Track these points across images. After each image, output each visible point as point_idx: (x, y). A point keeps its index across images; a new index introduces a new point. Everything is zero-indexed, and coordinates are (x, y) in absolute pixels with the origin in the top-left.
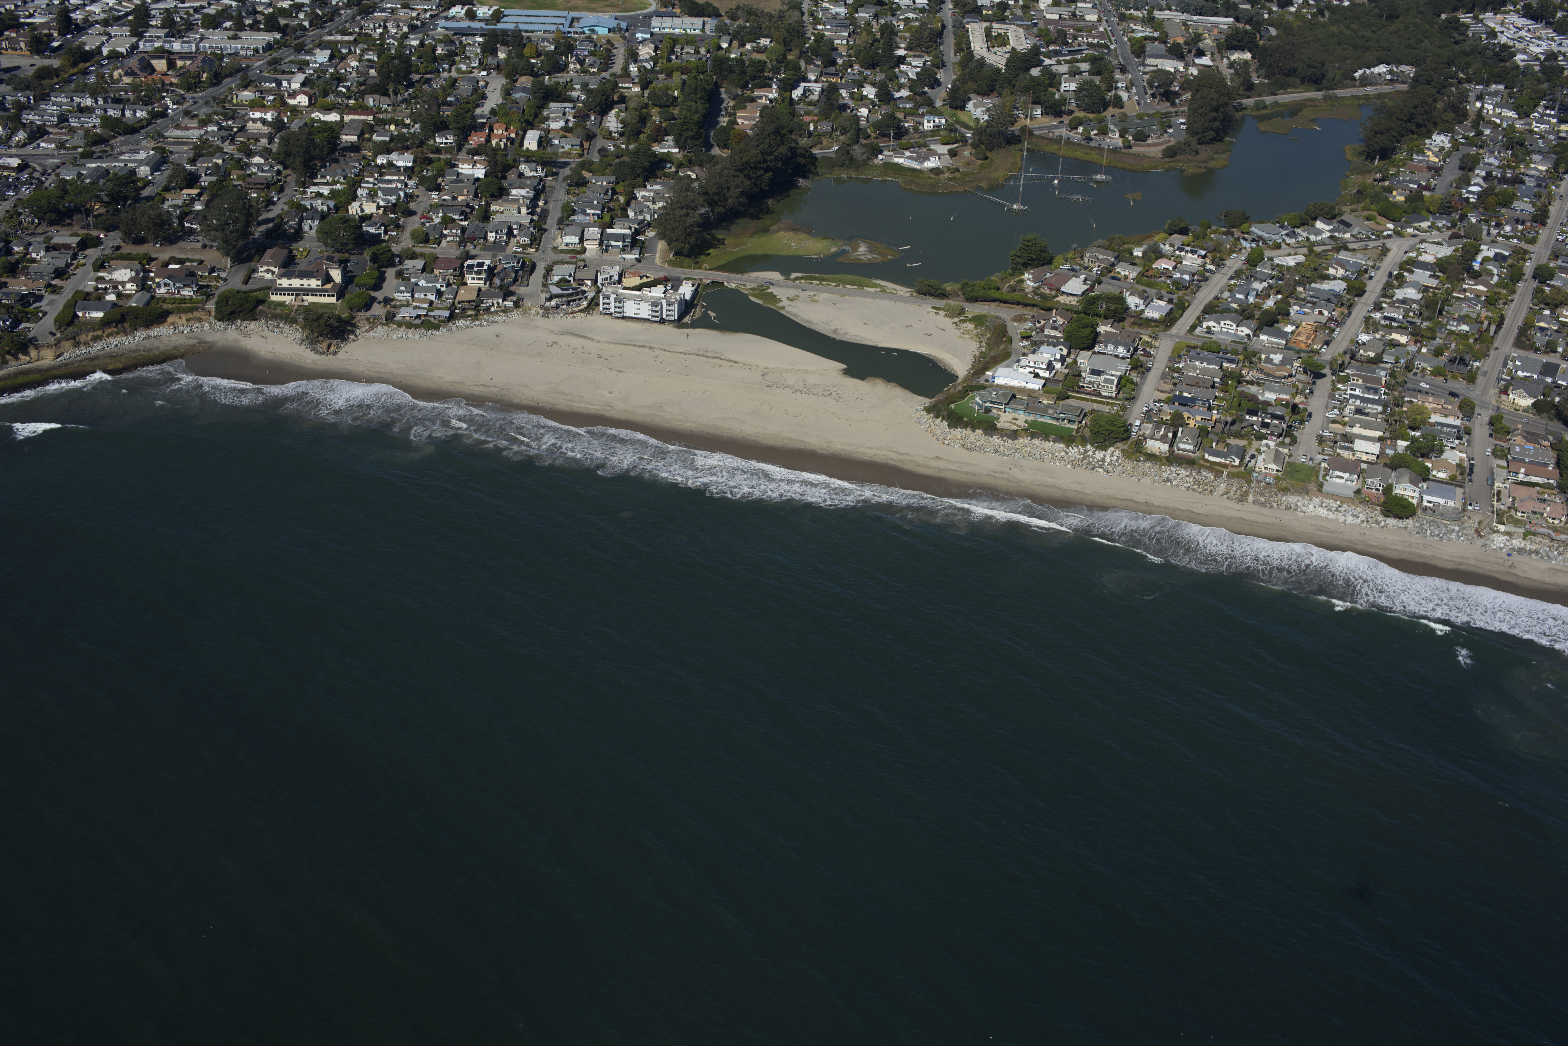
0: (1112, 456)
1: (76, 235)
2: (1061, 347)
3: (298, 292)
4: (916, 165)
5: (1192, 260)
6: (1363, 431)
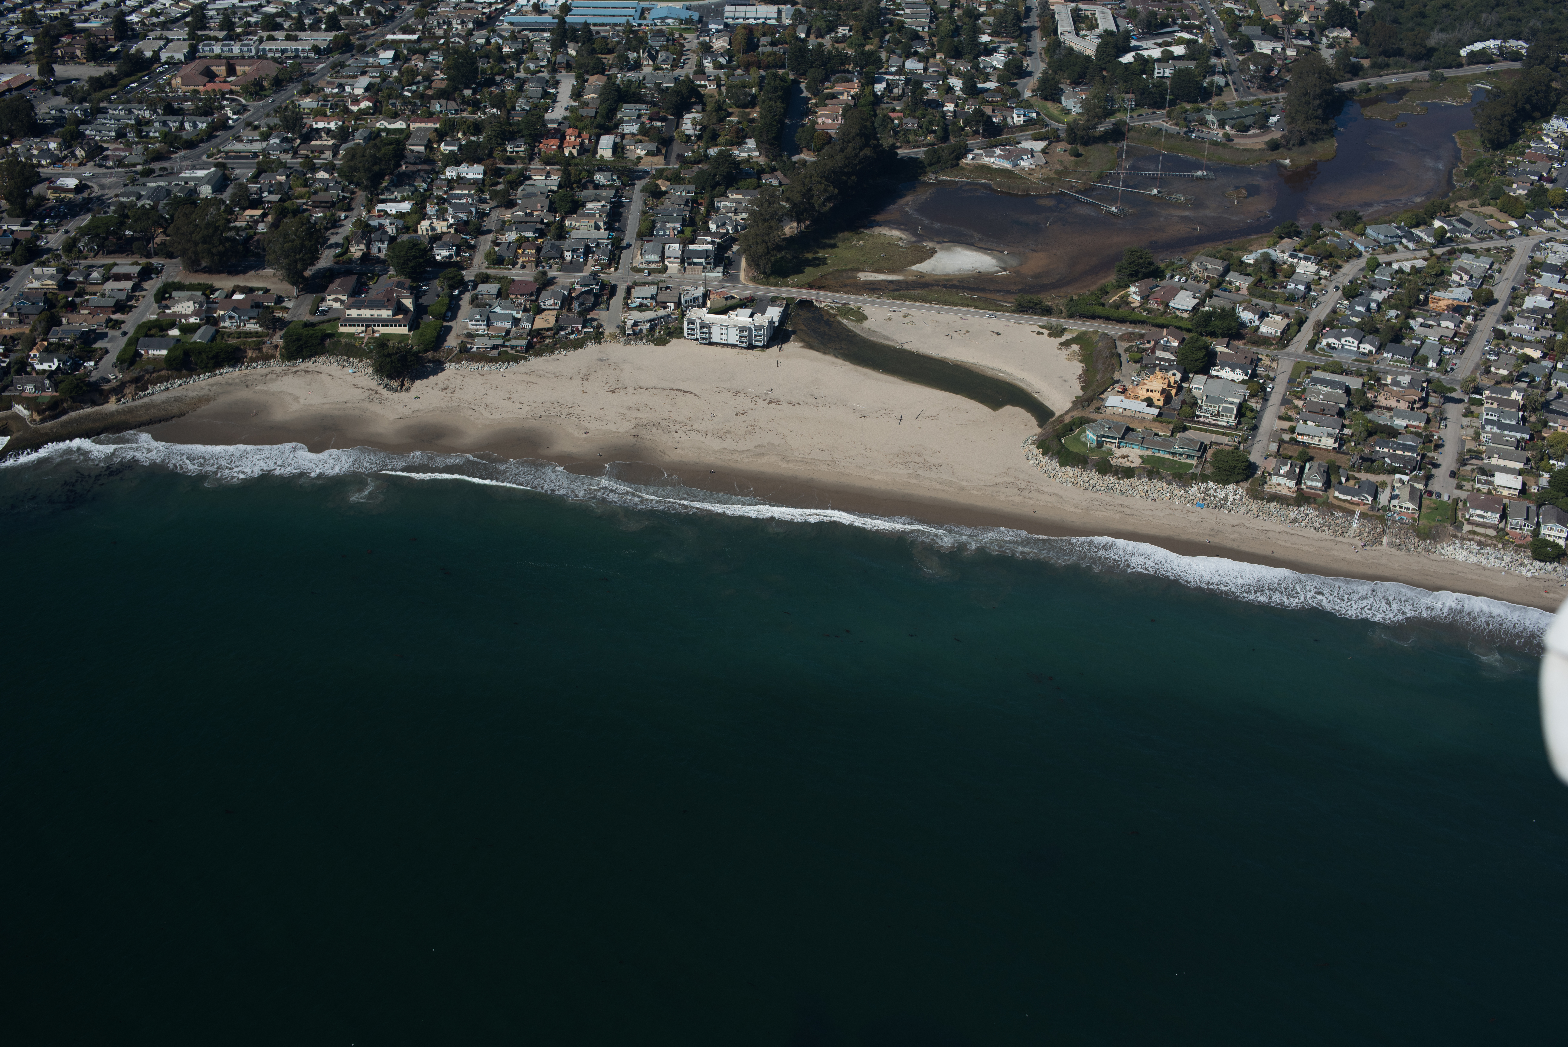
0: (1235, 494)
1: (137, 264)
2: (1175, 371)
3: (369, 323)
4: (1008, 165)
5: (1306, 268)
6: (1502, 463)
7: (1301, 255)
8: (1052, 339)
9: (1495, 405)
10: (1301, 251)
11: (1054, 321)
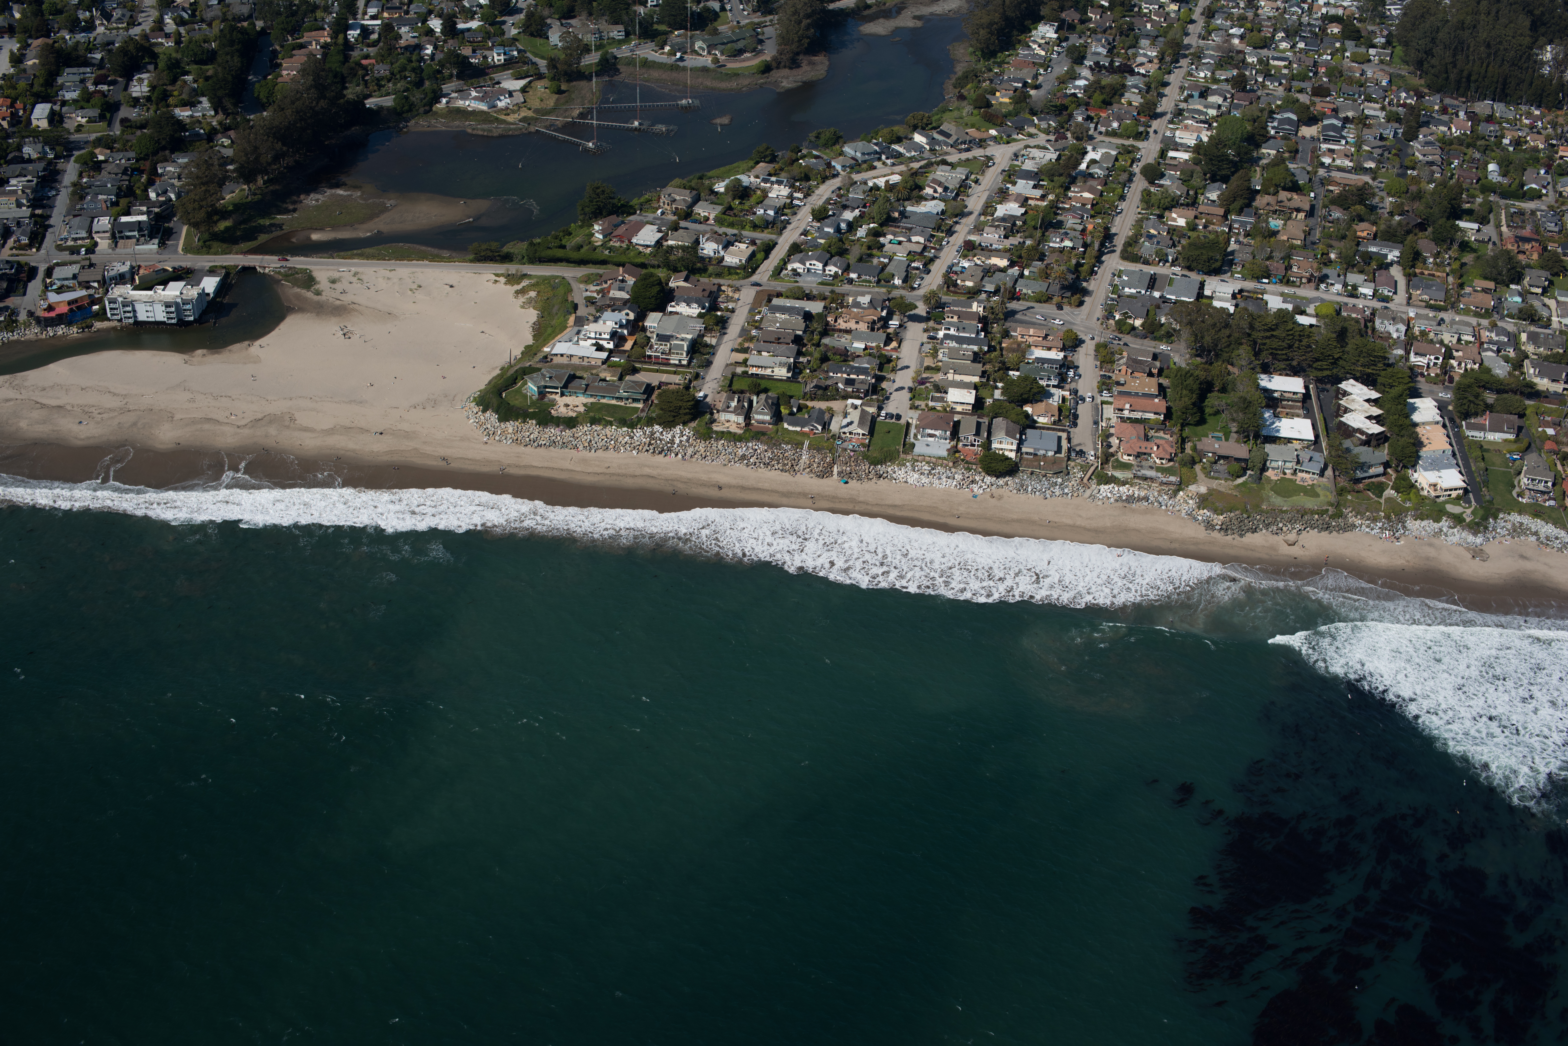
0: (681, 435)
2: (628, 311)
4: (483, 107)
5: (779, 192)
6: (958, 378)
7: (773, 179)
8: (508, 287)
9: (955, 319)
10: (775, 175)
11: (513, 268)
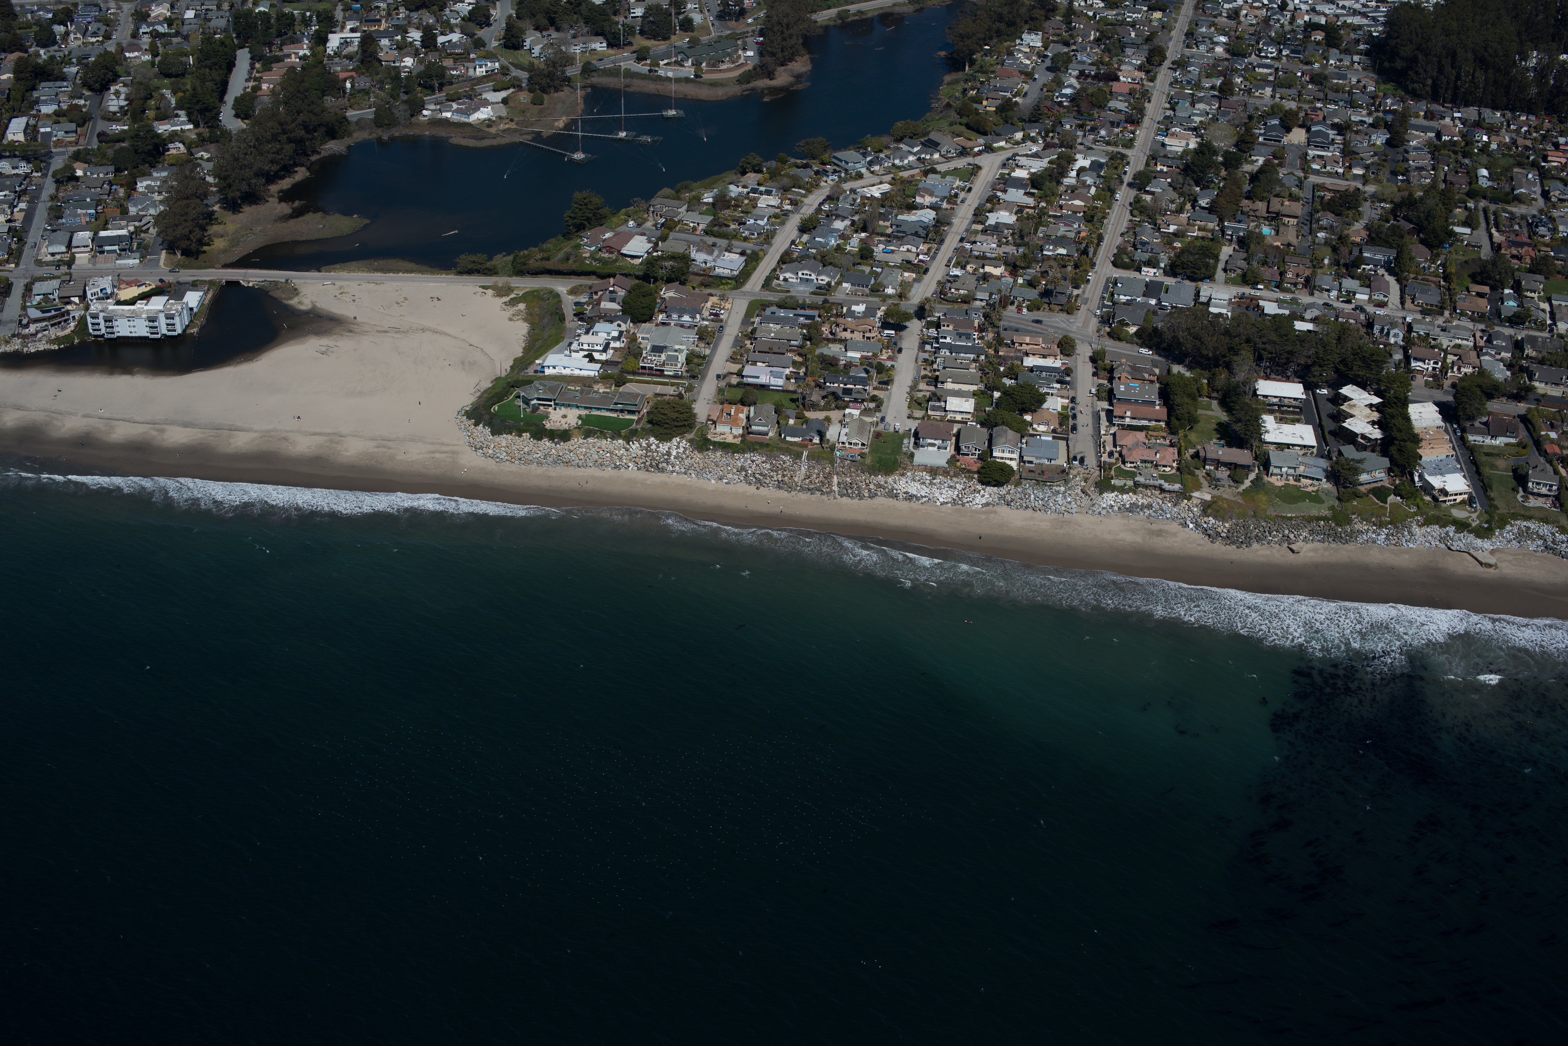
0: (678, 447)
2: (619, 322)
4: (464, 119)
5: (768, 202)
6: (957, 387)
7: (762, 189)
8: (496, 299)
9: (951, 327)
10: (763, 184)
11: (501, 281)
